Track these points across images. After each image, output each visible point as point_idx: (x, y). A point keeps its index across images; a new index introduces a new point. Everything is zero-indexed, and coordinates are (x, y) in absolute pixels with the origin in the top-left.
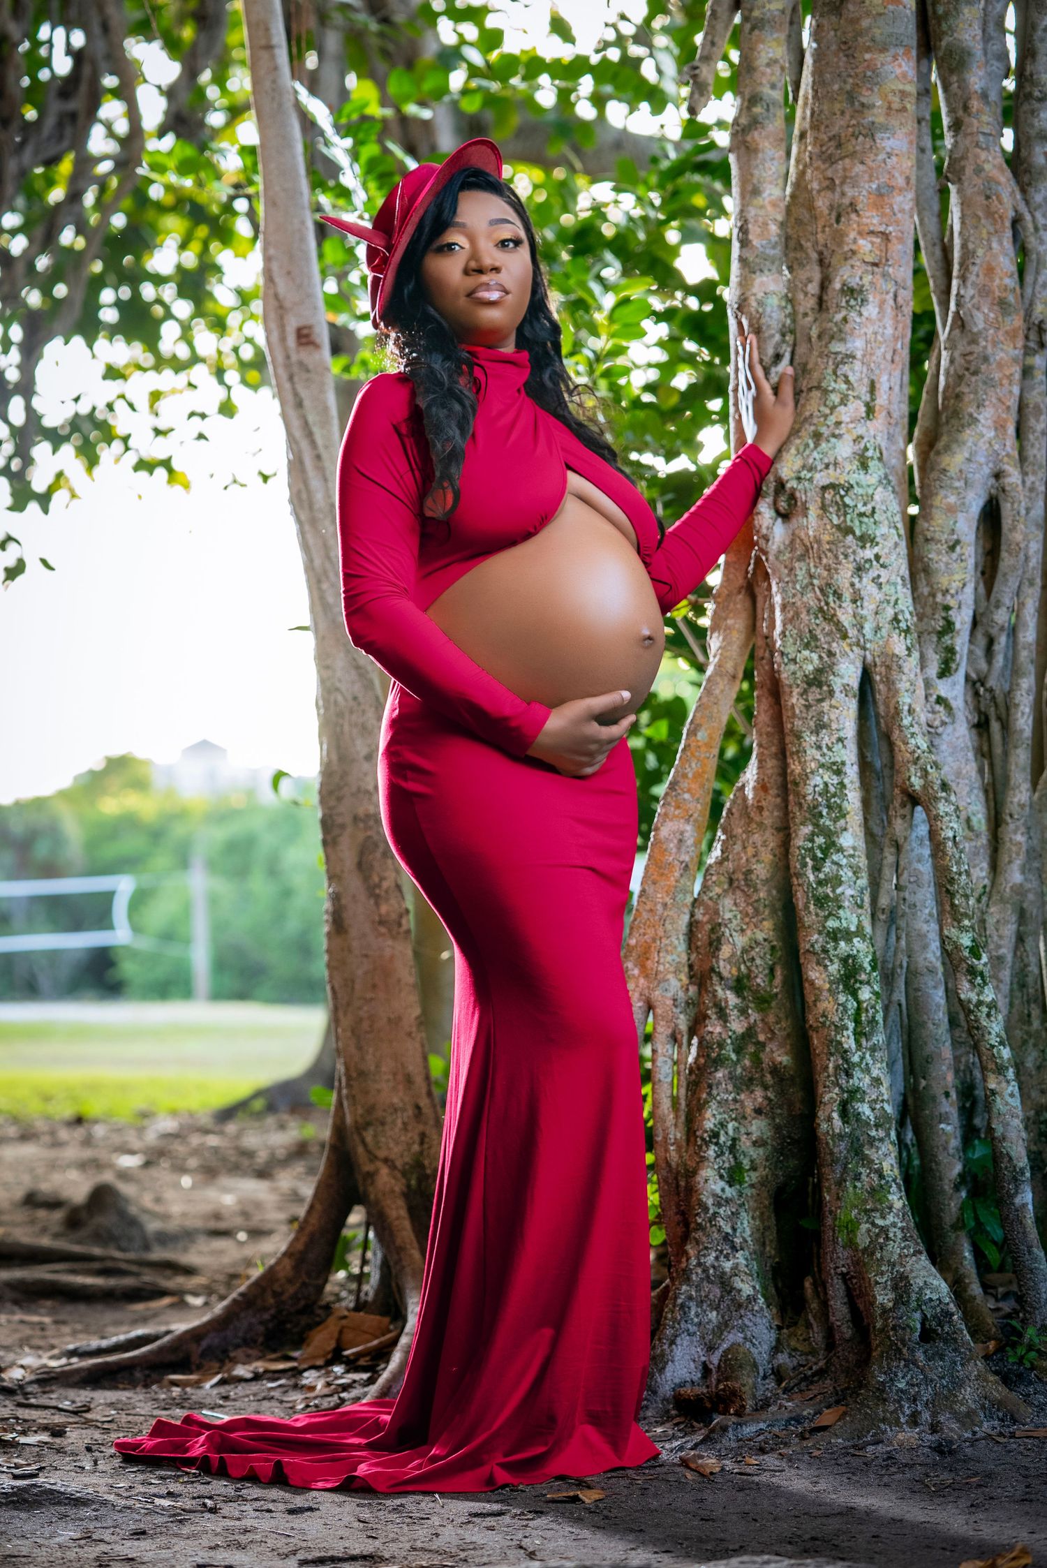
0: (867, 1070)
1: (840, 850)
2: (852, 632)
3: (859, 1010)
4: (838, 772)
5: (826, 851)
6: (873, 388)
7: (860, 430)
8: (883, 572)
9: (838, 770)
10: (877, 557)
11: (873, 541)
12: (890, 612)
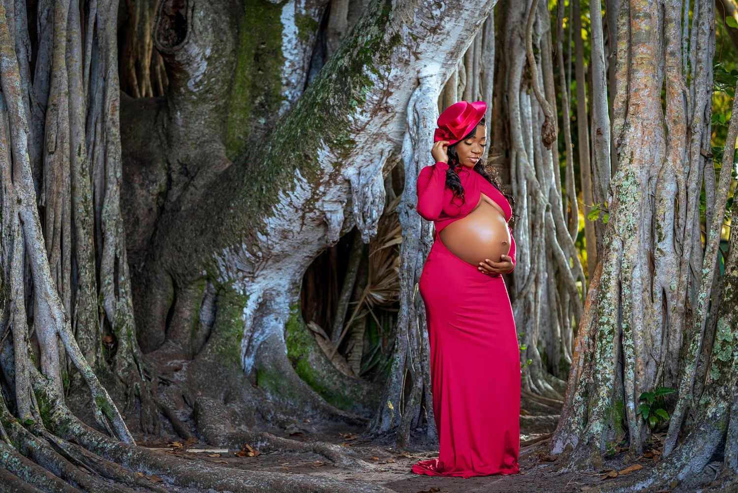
0: (602, 365)
1: (606, 298)
2: (617, 231)
3: (602, 346)
4: (609, 275)
5: (602, 298)
6: (632, 153)
7: (628, 168)
8: (627, 212)
9: (609, 274)
10: (626, 207)
11: (625, 203)
12: (627, 224)
